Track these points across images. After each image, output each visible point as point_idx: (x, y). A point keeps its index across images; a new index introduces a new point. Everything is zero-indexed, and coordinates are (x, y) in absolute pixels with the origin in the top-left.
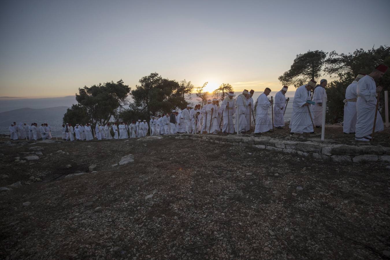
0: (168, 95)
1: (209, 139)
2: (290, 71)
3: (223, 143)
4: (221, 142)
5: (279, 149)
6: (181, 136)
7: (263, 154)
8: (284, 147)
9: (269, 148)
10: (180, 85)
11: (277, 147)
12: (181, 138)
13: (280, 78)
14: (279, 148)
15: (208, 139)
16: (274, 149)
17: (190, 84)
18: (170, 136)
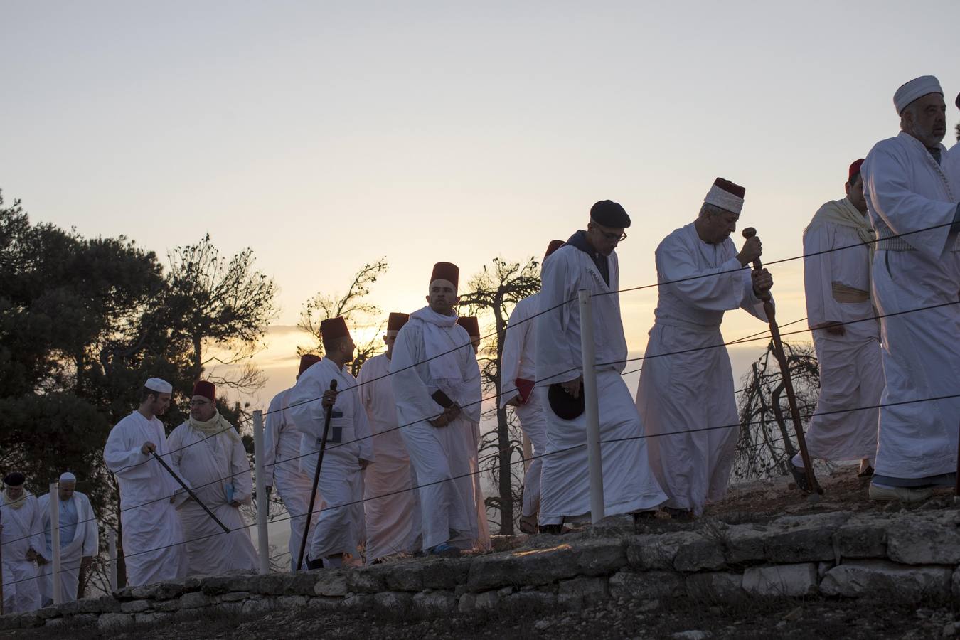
1: (371, 592)
3: (485, 601)
4: (463, 599)
5: (920, 575)
6: (144, 604)
7: (799, 625)
9: (844, 577)
10: (164, 274)
11: (907, 559)
12: (141, 618)
14: (918, 566)
15: (358, 589)
16: (881, 576)
17: (251, 271)
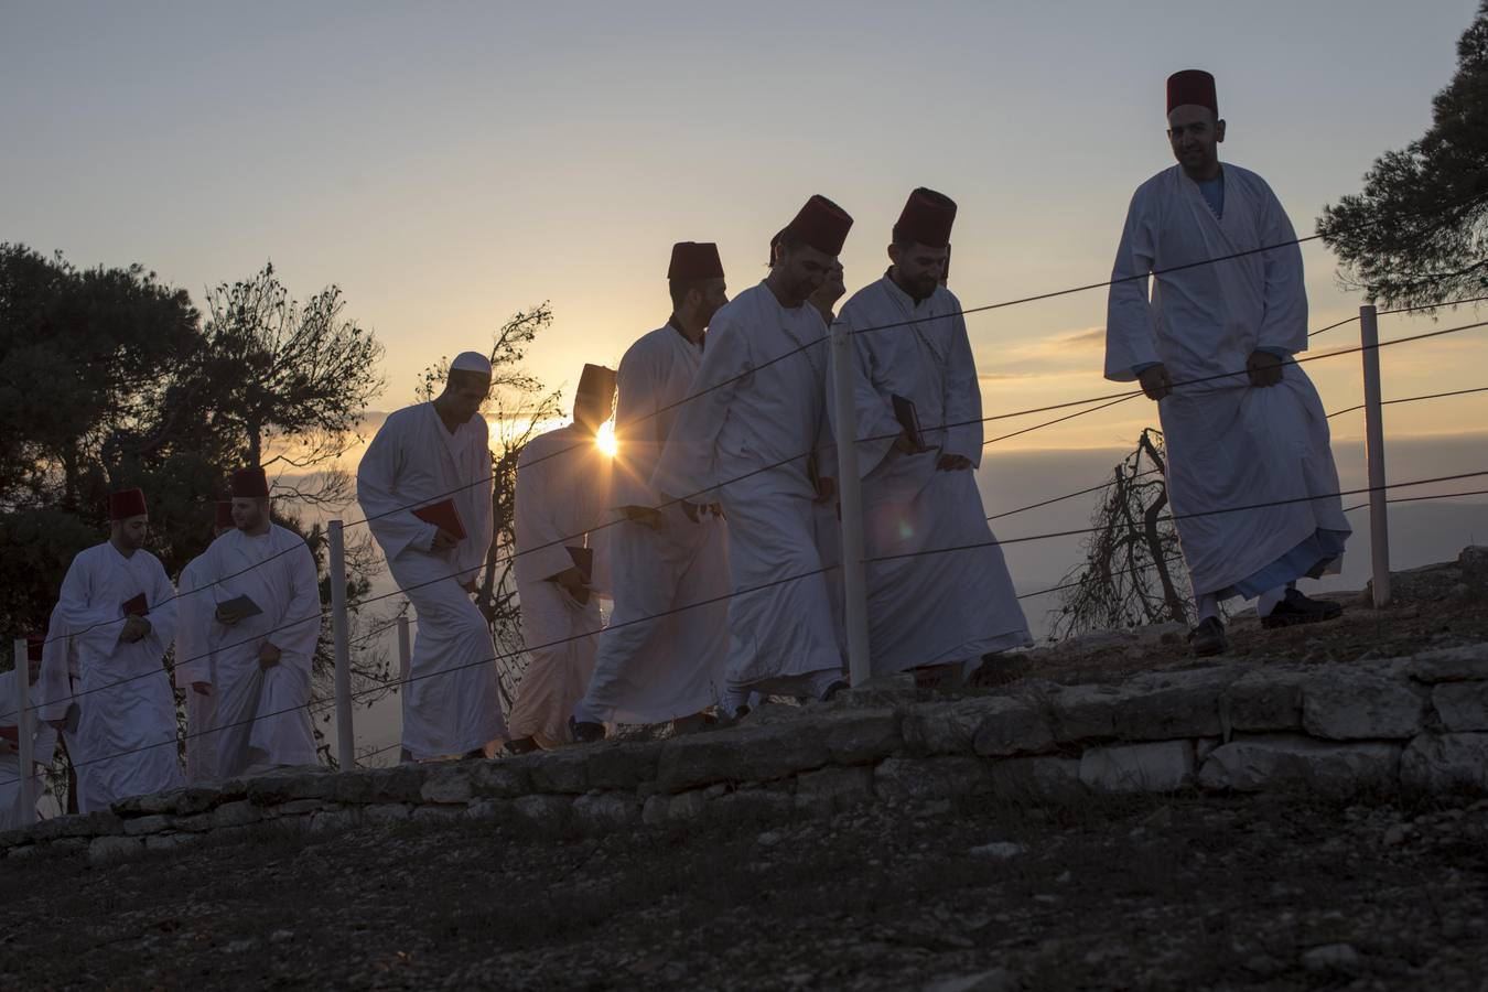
0: (62, 444)
1: (508, 795)
2: (1427, 145)
3: (683, 806)
4: (650, 804)
5: (1352, 756)
6: (159, 821)
7: (1164, 832)
8: (1409, 723)
9: (1236, 761)
10: (202, 325)
11: (1334, 733)
12: (154, 843)
13: (1336, 229)
14: (1351, 741)
15: (489, 792)
16: (1293, 758)
18: (29, 841)
